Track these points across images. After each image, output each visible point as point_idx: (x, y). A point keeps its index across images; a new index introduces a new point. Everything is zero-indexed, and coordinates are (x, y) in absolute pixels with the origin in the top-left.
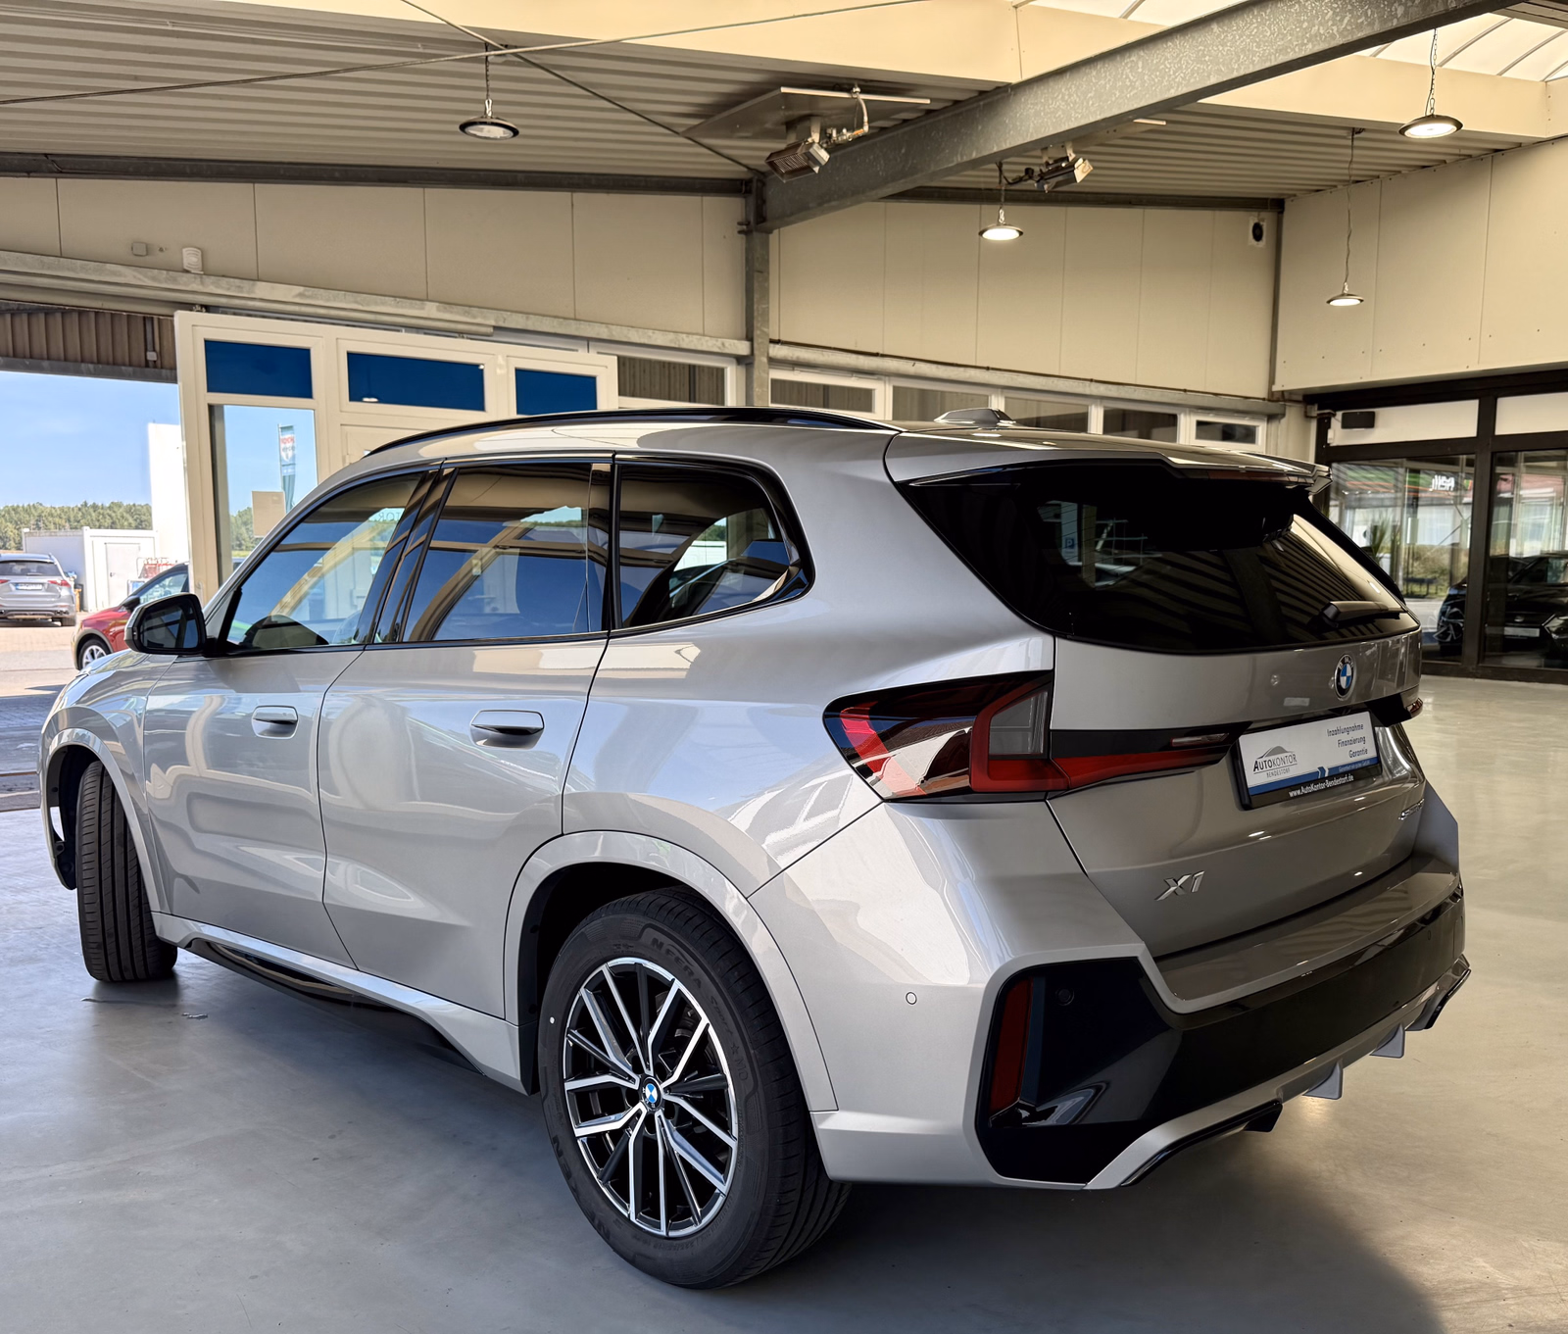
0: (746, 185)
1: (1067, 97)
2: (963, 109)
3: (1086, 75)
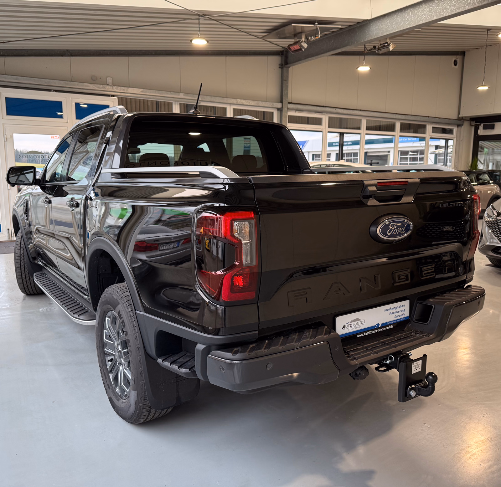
1: (386, 24)
2: (352, 28)
3: (393, 16)
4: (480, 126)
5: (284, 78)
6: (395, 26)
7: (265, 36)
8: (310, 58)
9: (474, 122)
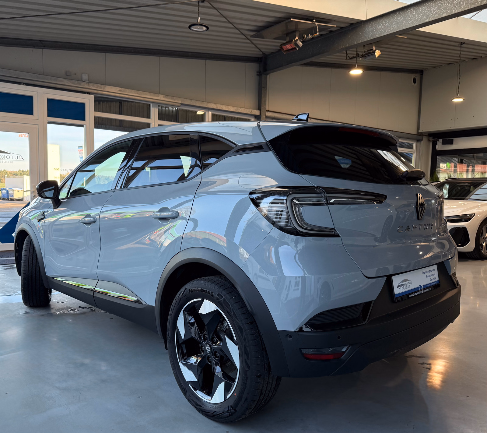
0: (260, 59)
3: (393, 16)
4: (438, 142)
5: (263, 85)
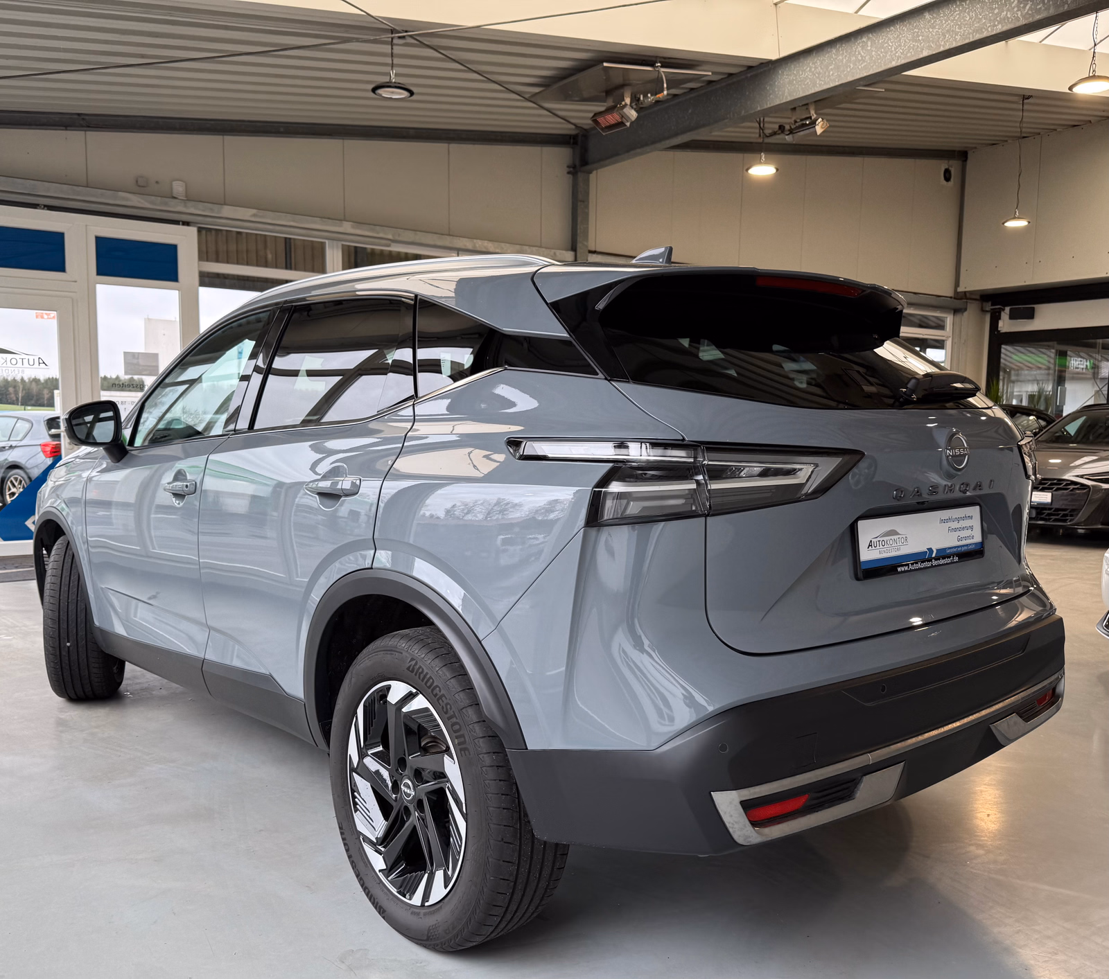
0: (574, 139)
1: (813, 69)
2: (735, 80)
3: (829, 52)
4: (1003, 314)
5: (580, 197)
6: (832, 74)
7: (536, 94)
8: (639, 150)
9: (990, 303)
